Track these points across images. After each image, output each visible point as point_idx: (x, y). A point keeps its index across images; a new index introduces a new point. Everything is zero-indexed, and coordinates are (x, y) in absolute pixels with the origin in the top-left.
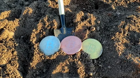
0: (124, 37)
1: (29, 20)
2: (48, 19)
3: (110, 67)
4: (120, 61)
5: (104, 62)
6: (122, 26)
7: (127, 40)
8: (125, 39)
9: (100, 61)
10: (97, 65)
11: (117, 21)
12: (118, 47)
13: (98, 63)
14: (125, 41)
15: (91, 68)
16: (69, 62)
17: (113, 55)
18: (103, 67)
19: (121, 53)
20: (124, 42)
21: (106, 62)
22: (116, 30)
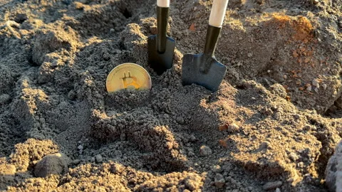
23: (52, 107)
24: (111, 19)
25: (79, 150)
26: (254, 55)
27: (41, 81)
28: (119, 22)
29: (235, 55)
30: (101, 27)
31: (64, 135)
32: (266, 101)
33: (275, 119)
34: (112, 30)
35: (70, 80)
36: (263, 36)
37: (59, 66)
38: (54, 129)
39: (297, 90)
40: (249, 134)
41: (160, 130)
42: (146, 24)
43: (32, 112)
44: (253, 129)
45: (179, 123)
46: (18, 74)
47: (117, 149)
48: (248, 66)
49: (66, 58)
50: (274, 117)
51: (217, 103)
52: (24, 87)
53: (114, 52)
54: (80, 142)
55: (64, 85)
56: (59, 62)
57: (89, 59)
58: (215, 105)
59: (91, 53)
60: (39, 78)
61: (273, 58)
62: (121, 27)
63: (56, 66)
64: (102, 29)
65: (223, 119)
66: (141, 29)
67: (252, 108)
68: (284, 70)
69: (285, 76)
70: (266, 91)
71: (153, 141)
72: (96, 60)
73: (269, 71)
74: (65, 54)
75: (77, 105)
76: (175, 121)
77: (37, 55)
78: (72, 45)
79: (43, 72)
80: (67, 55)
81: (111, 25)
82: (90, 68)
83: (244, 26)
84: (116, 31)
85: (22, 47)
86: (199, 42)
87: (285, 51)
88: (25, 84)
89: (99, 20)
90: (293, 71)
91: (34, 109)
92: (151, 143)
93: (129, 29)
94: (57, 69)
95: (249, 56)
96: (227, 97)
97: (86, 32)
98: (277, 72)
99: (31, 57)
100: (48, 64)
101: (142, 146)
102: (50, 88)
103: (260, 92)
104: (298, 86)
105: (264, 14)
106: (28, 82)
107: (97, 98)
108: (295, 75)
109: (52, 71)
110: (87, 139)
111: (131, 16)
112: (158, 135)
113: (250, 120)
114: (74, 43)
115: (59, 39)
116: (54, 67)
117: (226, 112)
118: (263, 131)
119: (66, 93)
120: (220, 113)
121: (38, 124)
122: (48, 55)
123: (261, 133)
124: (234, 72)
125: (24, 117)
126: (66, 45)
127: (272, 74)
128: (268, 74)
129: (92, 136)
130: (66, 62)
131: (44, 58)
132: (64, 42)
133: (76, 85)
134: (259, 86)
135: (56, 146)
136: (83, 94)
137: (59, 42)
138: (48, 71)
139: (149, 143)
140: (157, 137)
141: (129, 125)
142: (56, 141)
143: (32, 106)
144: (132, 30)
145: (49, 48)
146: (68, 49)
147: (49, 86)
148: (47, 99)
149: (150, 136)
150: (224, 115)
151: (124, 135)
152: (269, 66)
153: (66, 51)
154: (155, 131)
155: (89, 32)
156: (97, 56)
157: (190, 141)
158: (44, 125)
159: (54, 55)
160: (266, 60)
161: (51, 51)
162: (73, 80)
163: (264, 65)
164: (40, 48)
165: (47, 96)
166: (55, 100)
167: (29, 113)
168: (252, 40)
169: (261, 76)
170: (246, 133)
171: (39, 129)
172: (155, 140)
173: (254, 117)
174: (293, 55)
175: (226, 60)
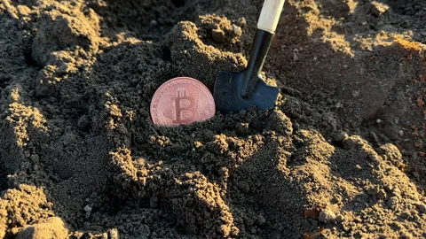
23: (52, 138)
24: (153, 4)
25: (85, 212)
26: (361, 95)
27: (39, 92)
28: (165, 11)
29: (334, 91)
30: (139, 15)
31: (65, 186)
32: (376, 175)
33: (389, 208)
34: (154, 22)
35: (83, 98)
36: (378, 67)
37: (70, 74)
38: (51, 174)
39: (415, 156)
40: (351, 230)
41: (213, 204)
42: (207, 24)
43: (20, 143)
44: (356, 221)
45: (242, 191)
46: (6, 77)
47: (143, 222)
48: (351, 110)
49: (81, 62)
50: (388, 204)
51: (303, 168)
52: (13, 101)
53: (154, 62)
54: (87, 200)
55: (72, 105)
56: (71, 68)
57: (116, 68)
58: (301, 172)
59: (120, 58)
60: (38, 87)
61: (389, 102)
62: (167, 20)
63: (65, 74)
64: (139, 18)
65: (312, 197)
66: (198, 32)
67: (355, 184)
68: (400, 123)
69: (401, 132)
70: (377, 157)
71: (200, 218)
72: (126, 70)
73: (379, 121)
74: (81, 55)
75: (89, 140)
76: (236, 188)
77: (38, 50)
78: (93, 42)
79: (45, 81)
80: (84, 57)
81: (153, 15)
82: (116, 84)
83: (352, 48)
84: (159, 24)
85: (19, 33)
86: (282, 62)
87: (406, 96)
88: (15, 96)
89: (136, 5)
90: (414, 127)
91: (24, 140)
92: (196, 220)
93: (181, 29)
94: (66, 77)
95: (354, 95)
96: (319, 160)
97: (115, 20)
98: (391, 125)
99: (31, 50)
100: (53, 68)
101: (182, 222)
102: (51, 108)
103: (369, 158)
104: (417, 149)
105: (382, 34)
106: (19, 93)
107: (121, 134)
108: (416, 133)
109: (58, 80)
110: (99, 197)
111: (183, 5)
112: (209, 210)
113: (352, 204)
114: (96, 39)
115: (74, 31)
116: (61, 74)
117: (317, 187)
118: (372, 227)
119: (75, 118)
120: (308, 186)
121: (28, 164)
122: (55, 53)
123: (369, 231)
124: (331, 117)
125: (8, 149)
126: (84, 41)
127: (383, 125)
128: (376, 124)
129: (108, 193)
130: (81, 69)
131: (48, 57)
132: (81, 35)
133: (91, 107)
134: (367, 147)
135: (50, 204)
136: (100, 125)
137: (74, 35)
138: (52, 80)
139: (193, 221)
140: (207, 214)
141: (165, 185)
142: (52, 195)
143: (22, 134)
144: (185, 32)
145: (58, 43)
146: (86, 49)
147: (51, 103)
148: (45, 125)
149: (197, 209)
150: (313, 190)
151: (156, 199)
152: (380, 114)
153: (82, 50)
154: (205, 203)
155: (119, 20)
156: (128, 65)
157: (256, 223)
158: (36, 167)
159: (64, 54)
160: (377, 104)
161: (60, 48)
162: (88, 99)
163: (373, 111)
164: (45, 41)
165: (45, 121)
166: (57, 129)
167: (16, 144)
168: (362, 72)
169: (367, 127)
170: (346, 228)
171: (28, 173)
172: (203, 217)
173: (359, 199)
174: (416, 103)
175: (319, 96)
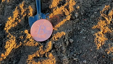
0: (107, 26)
1: (7, 8)
2: (24, 5)
3: (86, 62)
4: (98, 55)
5: (80, 55)
6: (106, 12)
7: (110, 29)
8: (107, 28)
9: (75, 53)
10: (72, 58)
11: (100, 6)
12: (97, 38)
13: (73, 56)
14: (107, 29)
15: (64, 62)
16: (39, 54)
17: (90, 47)
18: (78, 61)
19: (100, 45)
20: (106, 31)
21: (81, 55)
22: (97, 17)
